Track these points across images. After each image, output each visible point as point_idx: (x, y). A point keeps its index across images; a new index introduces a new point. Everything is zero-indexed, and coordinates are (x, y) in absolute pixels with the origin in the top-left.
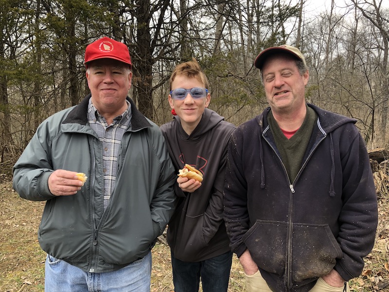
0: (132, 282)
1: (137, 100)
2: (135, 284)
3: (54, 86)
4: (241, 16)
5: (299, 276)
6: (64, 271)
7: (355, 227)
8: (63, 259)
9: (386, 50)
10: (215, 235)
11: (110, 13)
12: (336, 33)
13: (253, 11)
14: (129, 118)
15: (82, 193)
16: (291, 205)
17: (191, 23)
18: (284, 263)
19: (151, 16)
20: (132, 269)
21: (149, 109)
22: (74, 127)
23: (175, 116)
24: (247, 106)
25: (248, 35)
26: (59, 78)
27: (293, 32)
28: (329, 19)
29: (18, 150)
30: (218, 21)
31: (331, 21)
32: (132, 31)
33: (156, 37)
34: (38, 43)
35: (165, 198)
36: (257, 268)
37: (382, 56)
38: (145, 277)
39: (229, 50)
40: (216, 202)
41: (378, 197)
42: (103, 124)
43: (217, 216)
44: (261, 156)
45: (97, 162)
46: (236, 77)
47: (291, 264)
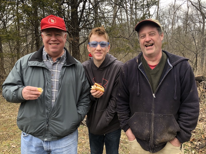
0: (68, 145)
1: (71, 51)
2: (69, 146)
3: (27, 43)
4: (126, 5)
5: (157, 142)
6: (31, 140)
8: (30, 134)
9: (204, 23)
10: (112, 121)
12: (177, 14)
13: (133, 3)
14: (65, 58)
15: (40, 99)
16: (153, 105)
17: (100, 9)
18: (150, 135)
19: (78, 6)
20: (67, 138)
21: (78, 55)
22: (35, 63)
23: (91, 57)
24: (130, 53)
25: (130, 15)
26: (30, 39)
27: (154, 14)
28: (174, 7)
30: (114, 8)
32: (68, 14)
33: (81, 16)
34: (18, 20)
35: (84, 101)
36: (135, 137)
37: (202, 27)
38: (74, 143)
39: (120, 24)
40: (112, 103)
42: (51, 62)
43: (113, 111)
44: (137, 78)
45: (48, 82)
46: (124, 38)
47: (153, 136)
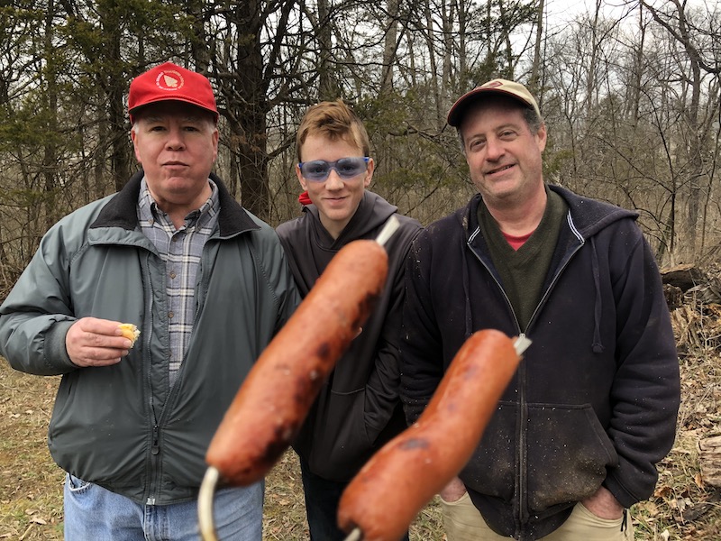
0: (228, 522)
1: (238, 179)
2: (234, 524)
3: (83, 153)
4: (430, 21)
5: (540, 500)
6: (99, 504)
7: (640, 409)
8: (96, 482)
9: (696, 83)
10: (386, 425)
11: (185, 15)
12: (605, 52)
13: (452, 13)
14: (214, 215)
15: (128, 361)
16: (522, 371)
17: (338, 35)
18: (513, 476)
19: (262, 22)
21: (262, 195)
22: (112, 235)
23: (307, 206)
24: (443, 189)
26: (92, 138)
27: (526, 51)
28: (593, 28)
29: (15, 273)
30: (388, 30)
31: (596, 30)
32: (227, 50)
33: (273, 60)
34: (51, 73)
36: (463, 487)
37: (690, 95)
38: (251, 512)
39: (410, 84)
40: (387, 365)
41: (683, 353)
42: (167, 229)
43: (390, 391)
44: (464, 280)
45: (156, 299)
46: (421, 135)
47: (525, 479)
